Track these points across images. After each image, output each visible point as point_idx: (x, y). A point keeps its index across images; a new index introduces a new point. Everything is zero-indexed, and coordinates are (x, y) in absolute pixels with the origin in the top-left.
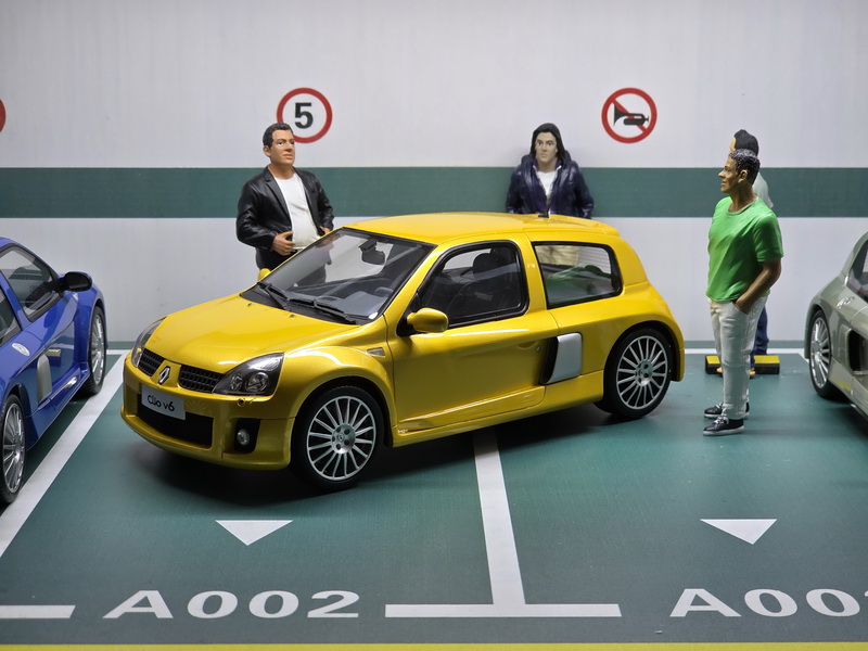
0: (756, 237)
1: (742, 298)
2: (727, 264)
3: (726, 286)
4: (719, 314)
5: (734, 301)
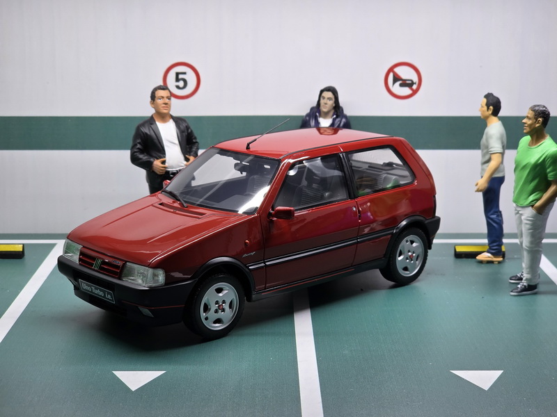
0: (548, 163)
1: (538, 204)
2: (527, 181)
3: (527, 196)
4: (521, 214)
5: (532, 206)
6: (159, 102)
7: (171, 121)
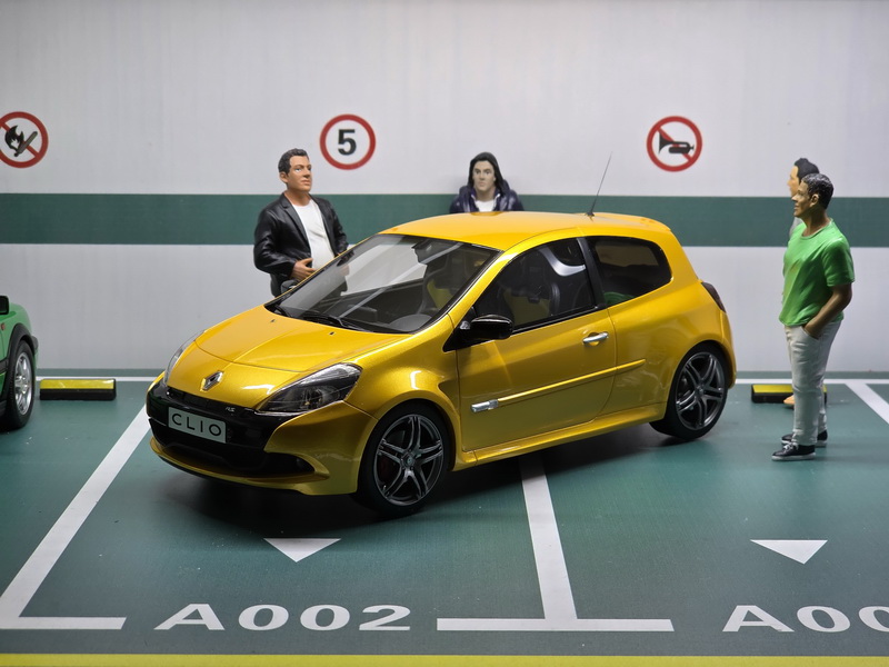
0: (826, 260)
1: (812, 322)
2: (798, 288)
3: (796, 310)
4: (790, 339)
5: (804, 326)
6: (297, 173)
7: (312, 202)
